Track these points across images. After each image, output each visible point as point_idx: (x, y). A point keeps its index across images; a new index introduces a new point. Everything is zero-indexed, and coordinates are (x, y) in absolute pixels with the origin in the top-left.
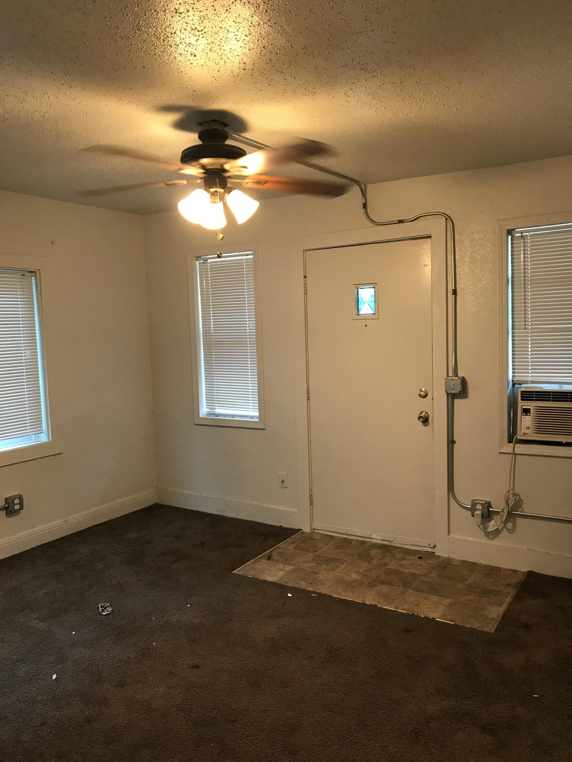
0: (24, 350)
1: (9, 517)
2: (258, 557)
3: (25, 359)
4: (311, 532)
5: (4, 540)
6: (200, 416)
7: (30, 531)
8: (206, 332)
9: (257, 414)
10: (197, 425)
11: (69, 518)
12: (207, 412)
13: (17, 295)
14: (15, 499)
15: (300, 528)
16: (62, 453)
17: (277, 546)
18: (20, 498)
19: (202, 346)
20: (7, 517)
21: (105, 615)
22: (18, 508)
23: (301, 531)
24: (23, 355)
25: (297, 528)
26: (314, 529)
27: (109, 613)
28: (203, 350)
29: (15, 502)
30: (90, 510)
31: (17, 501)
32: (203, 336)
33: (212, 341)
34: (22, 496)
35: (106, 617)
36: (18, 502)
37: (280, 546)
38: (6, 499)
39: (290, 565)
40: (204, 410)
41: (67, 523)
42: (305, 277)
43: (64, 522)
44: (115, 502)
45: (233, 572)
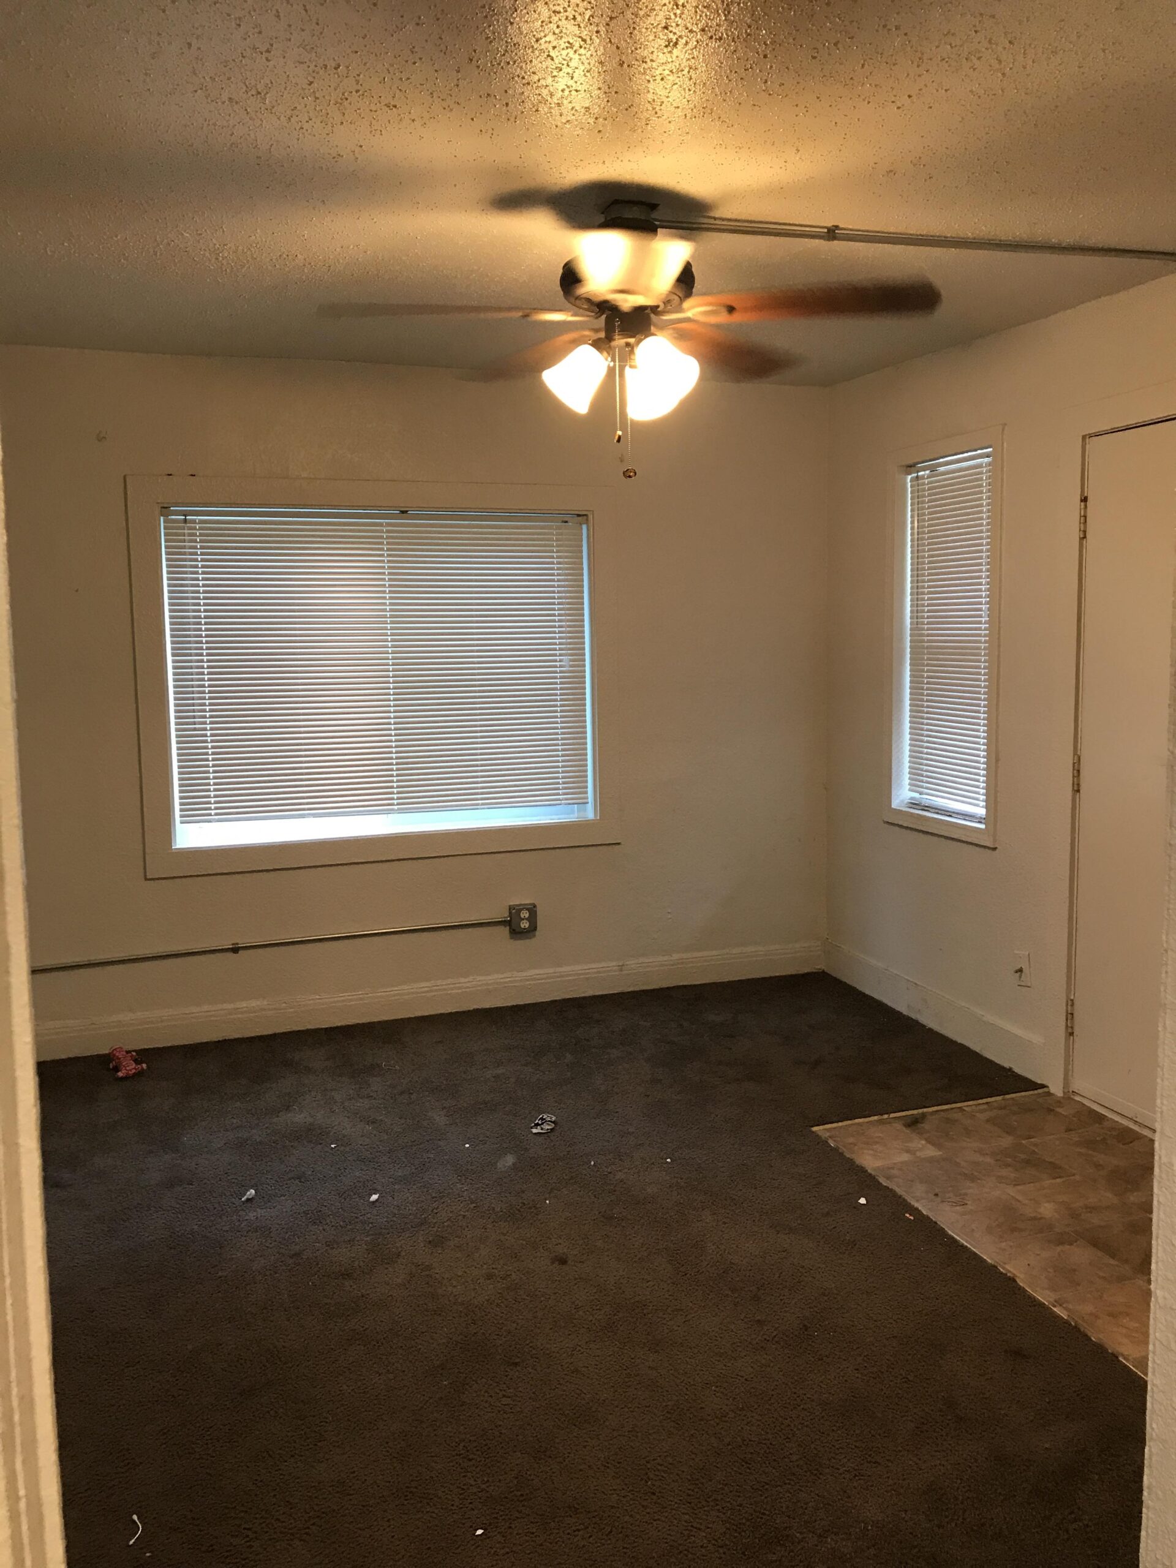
0: (560, 655)
1: (515, 939)
2: (892, 1115)
3: (561, 672)
4: (1063, 1098)
5: (505, 975)
6: (895, 805)
7: (551, 970)
8: (916, 627)
9: (982, 812)
10: (888, 823)
11: (628, 963)
12: (912, 798)
13: (553, 557)
14: (522, 909)
15: (1044, 1083)
16: (619, 844)
17: (959, 1105)
18: (532, 910)
19: (908, 656)
20: (511, 938)
21: (535, 1134)
22: (527, 926)
23: (1045, 1090)
24: (558, 664)
25: (1039, 1082)
26: (1073, 1092)
27: (543, 1131)
28: (910, 665)
29: (522, 916)
30: (674, 955)
31: (525, 914)
32: (911, 635)
33: (923, 647)
34: (535, 906)
35: (535, 1136)
36: (527, 915)
37: (964, 1108)
38: (511, 908)
39: (938, 1146)
40: (903, 794)
41: (621, 970)
42: (1084, 500)
43: (617, 968)
44: (728, 951)
45: (815, 1129)
